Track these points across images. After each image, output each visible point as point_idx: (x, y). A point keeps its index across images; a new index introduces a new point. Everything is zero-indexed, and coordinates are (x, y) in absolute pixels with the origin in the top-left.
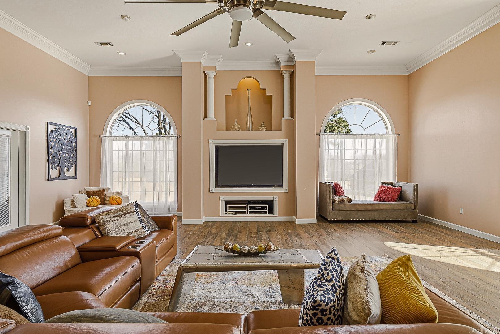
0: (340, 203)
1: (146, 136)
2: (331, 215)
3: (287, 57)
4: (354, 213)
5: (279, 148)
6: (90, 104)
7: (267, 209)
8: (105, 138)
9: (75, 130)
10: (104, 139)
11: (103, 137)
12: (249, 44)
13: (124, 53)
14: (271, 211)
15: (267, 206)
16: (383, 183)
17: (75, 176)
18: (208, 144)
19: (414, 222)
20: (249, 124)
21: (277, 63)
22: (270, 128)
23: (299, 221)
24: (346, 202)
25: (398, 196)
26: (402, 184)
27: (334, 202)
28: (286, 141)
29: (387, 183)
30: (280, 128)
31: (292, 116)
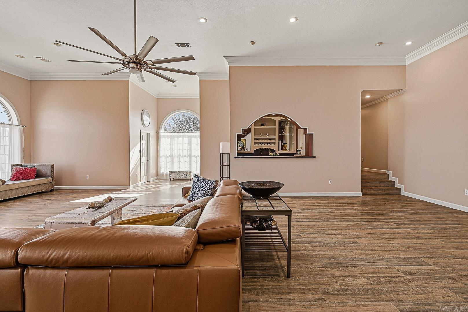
4: (9, 192)
16: (13, 166)
19: (52, 191)
24: (2, 184)
25: (36, 174)
26: (34, 165)
29: (18, 165)
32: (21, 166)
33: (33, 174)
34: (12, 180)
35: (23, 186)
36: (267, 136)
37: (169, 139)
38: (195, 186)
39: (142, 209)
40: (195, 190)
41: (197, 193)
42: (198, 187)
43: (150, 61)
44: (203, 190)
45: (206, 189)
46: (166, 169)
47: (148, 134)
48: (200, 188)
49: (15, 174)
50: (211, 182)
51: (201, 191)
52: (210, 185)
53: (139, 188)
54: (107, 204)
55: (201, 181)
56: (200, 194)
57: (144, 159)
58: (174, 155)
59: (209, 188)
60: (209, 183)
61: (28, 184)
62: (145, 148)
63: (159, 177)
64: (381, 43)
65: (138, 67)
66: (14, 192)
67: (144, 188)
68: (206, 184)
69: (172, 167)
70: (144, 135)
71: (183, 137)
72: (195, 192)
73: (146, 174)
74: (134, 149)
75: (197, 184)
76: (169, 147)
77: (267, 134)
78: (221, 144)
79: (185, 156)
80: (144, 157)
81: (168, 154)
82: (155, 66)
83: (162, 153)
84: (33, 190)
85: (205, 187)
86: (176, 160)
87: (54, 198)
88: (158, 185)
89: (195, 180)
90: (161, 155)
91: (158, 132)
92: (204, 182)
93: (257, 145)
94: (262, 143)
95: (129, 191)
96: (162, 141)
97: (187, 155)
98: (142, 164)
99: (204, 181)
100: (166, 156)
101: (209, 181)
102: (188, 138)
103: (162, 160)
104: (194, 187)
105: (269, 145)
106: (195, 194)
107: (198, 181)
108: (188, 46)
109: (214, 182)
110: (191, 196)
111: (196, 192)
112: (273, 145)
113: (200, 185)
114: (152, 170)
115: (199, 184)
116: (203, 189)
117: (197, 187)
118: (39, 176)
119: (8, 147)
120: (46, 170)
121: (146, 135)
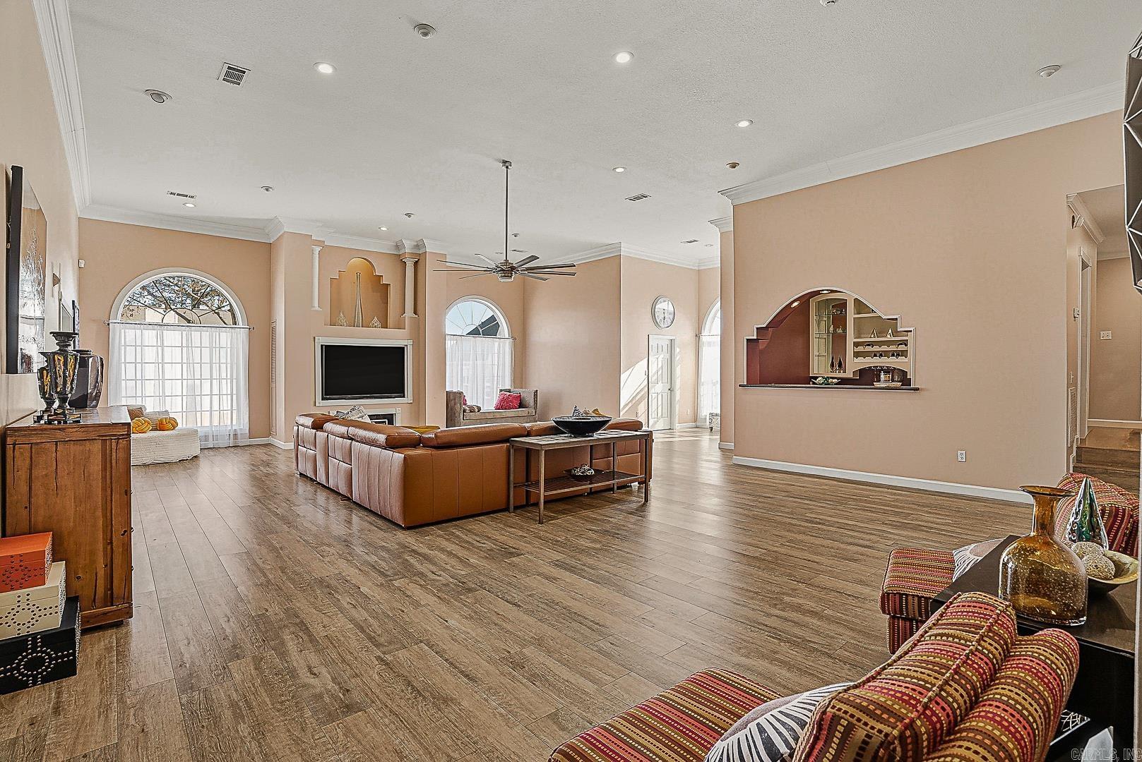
0: (471, 412)
3: (414, 244)
5: (401, 351)
6: (82, 265)
10: (114, 326)
11: (111, 323)
12: (384, 229)
13: (193, 205)
15: (386, 420)
16: (501, 391)
18: (313, 343)
20: (358, 318)
21: (398, 247)
22: (385, 326)
24: (477, 410)
25: (518, 403)
26: (521, 391)
27: (464, 411)
28: (410, 342)
29: (506, 390)
30: (400, 326)
31: (415, 313)
32: (508, 391)
34: (495, 408)
36: (889, 336)
47: (672, 342)
49: (500, 401)
57: (659, 388)
62: (664, 368)
63: (698, 424)
64: (1057, 68)
73: (665, 414)
74: (630, 370)
77: (890, 330)
80: (658, 383)
91: (698, 337)
93: (861, 359)
94: (878, 355)
98: (652, 395)
105: (884, 359)
112: (901, 359)
114: (681, 409)
118: (521, 405)
119: (496, 366)
120: (530, 400)
121: (669, 342)
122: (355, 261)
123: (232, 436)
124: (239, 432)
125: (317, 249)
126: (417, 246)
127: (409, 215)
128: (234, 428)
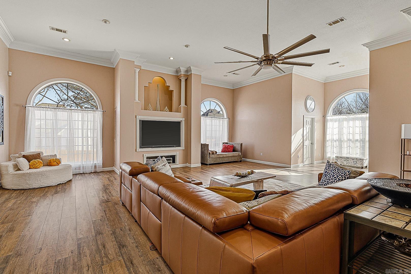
0: (212, 154)
1: (81, 109)
2: (208, 161)
3: (186, 69)
4: (218, 159)
5: (178, 123)
6: (11, 75)
7: (171, 161)
8: (30, 107)
9: (3, 98)
10: (28, 109)
11: (27, 106)
12: (172, 58)
13: (69, 40)
14: (174, 162)
15: (172, 158)
16: (224, 143)
17: (2, 141)
18: (136, 119)
19: (241, 161)
20: (158, 106)
21: (178, 71)
22: (171, 111)
23: (192, 166)
24: (215, 153)
25: (233, 149)
26: (233, 143)
27: (209, 154)
28: (183, 119)
29: (225, 143)
30: (178, 111)
31: (186, 104)
32: (227, 143)
33: (232, 150)
34: (222, 152)
35: (225, 156)
37: (337, 122)
38: (325, 173)
39: (288, 187)
40: (325, 178)
41: (327, 181)
42: (329, 175)
43: (276, 54)
44: (334, 179)
45: (338, 179)
46: (333, 153)
47: (313, 119)
48: (331, 177)
49: (223, 148)
50: (344, 172)
51: (331, 180)
52: (343, 175)
53: (299, 168)
54: (250, 176)
55: (333, 169)
56: (330, 183)
57: (307, 143)
58: (342, 140)
59: (341, 178)
60: (341, 172)
61: (228, 155)
62: (309, 133)
65: (269, 63)
66: (221, 159)
67: (306, 169)
68: (338, 173)
69: (341, 152)
70: (308, 119)
71: (354, 119)
72: (324, 180)
73: (309, 157)
74: (295, 134)
75: (328, 172)
76: (336, 131)
78: (403, 126)
79: (357, 140)
80: (307, 140)
81: (336, 137)
82: (284, 57)
83: (328, 137)
84: (230, 160)
85: (336, 176)
86: (345, 145)
87: (239, 166)
88: (321, 168)
89: (326, 167)
90: (327, 139)
91: (324, 117)
92: (336, 171)
95: (290, 170)
96: (329, 125)
97: (359, 140)
98: (305, 147)
99: (336, 169)
100: (333, 140)
101: (343, 170)
102: (361, 121)
103: (328, 144)
104: (324, 175)
106: (325, 182)
107: (330, 168)
108: (342, 20)
109: (349, 172)
110: (321, 184)
111: (326, 179)
113: (331, 173)
114: (317, 153)
115: (331, 171)
116: (333, 177)
117: (327, 175)
118: (234, 151)
119: (221, 132)
120: (238, 147)
121: (311, 120)
122: (156, 78)
123: (93, 167)
124: (97, 165)
125: (138, 70)
126: (187, 71)
127: (187, 46)
128: (95, 163)
